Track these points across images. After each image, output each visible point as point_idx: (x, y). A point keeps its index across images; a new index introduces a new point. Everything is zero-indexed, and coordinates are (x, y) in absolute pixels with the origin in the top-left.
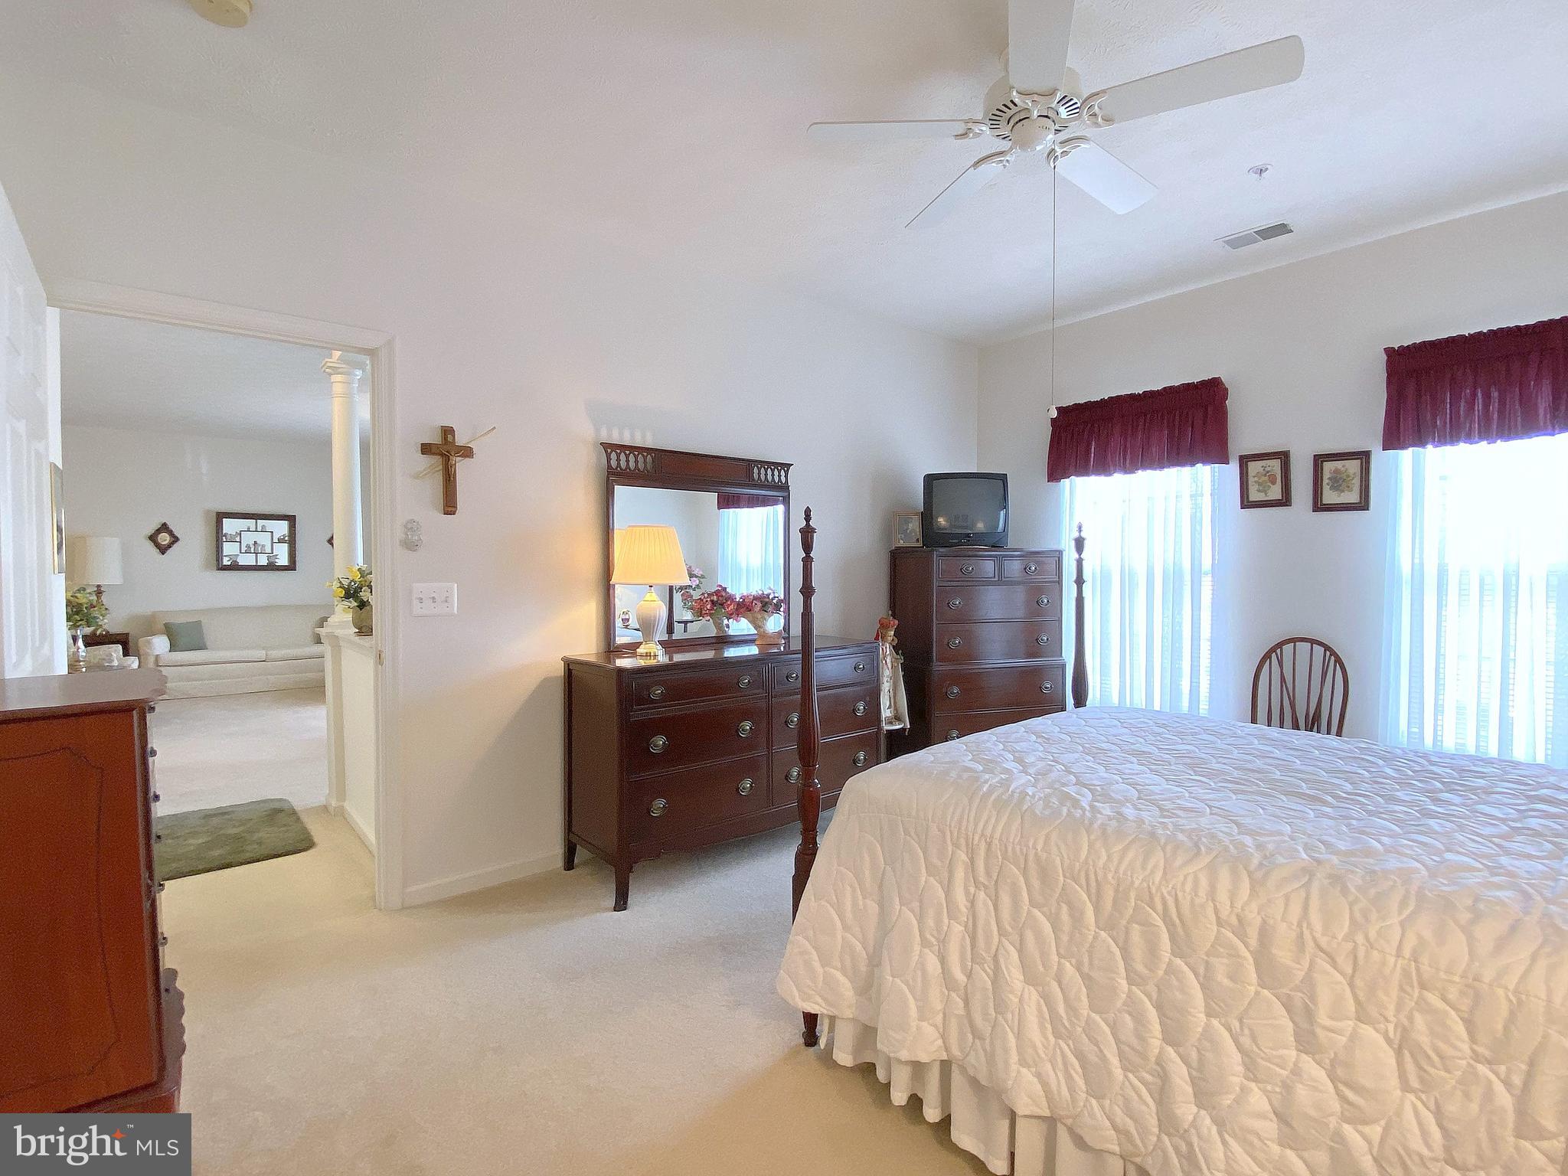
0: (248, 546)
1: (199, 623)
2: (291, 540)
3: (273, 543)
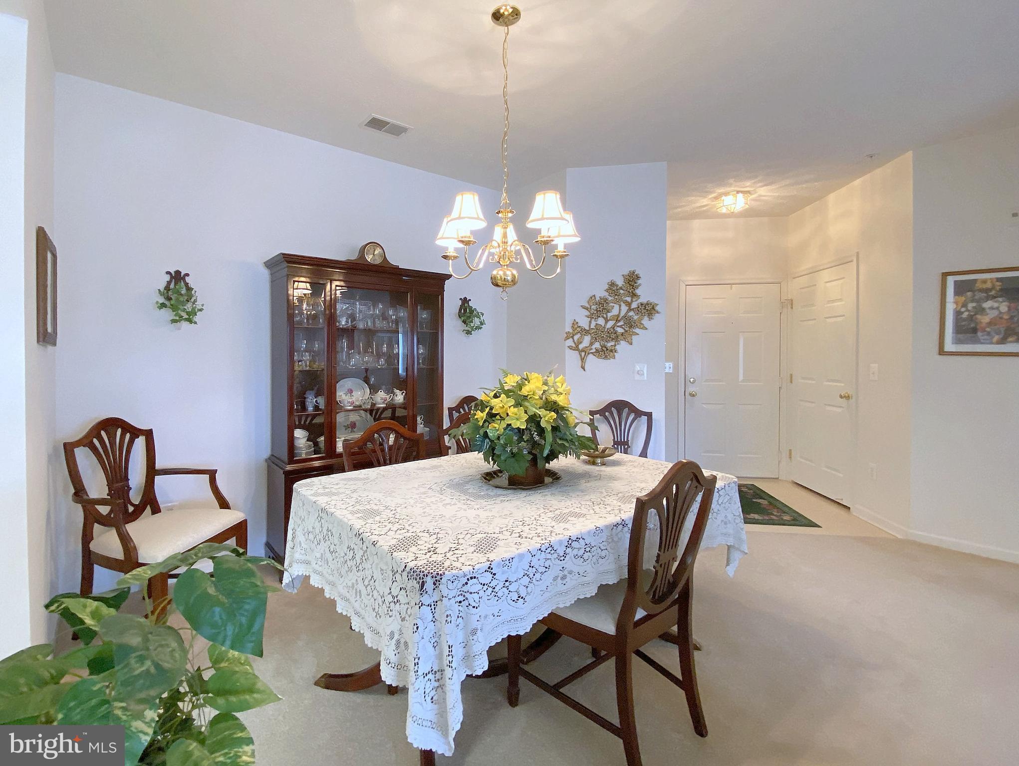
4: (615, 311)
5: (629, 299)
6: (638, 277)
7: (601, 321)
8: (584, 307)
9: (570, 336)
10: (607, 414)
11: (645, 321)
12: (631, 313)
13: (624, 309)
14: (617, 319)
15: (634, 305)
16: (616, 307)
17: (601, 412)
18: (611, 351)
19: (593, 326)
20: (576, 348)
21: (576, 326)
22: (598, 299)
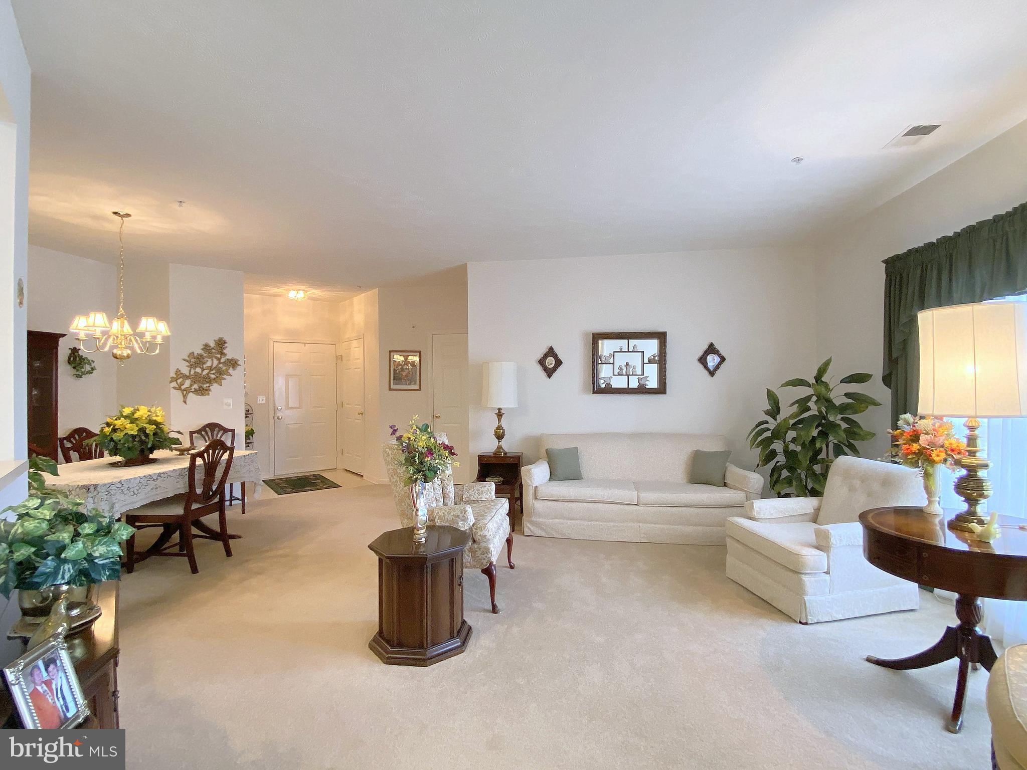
0: (621, 368)
1: (576, 448)
2: (661, 361)
3: (643, 363)
4: (209, 364)
5: (219, 356)
6: (225, 342)
7: (198, 370)
8: (184, 360)
9: (174, 380)
10: (203, 433)
11: (231, 371)
12: (221, 365)
13: (216, 362)
14: (210, 368)
15: (223, 360)
16: (210, 360)
17: (199, 432)
18: (206, 390)
19: (192, 373)
20: (179, 388)
21: (179, 373)
22: (195, 355)
